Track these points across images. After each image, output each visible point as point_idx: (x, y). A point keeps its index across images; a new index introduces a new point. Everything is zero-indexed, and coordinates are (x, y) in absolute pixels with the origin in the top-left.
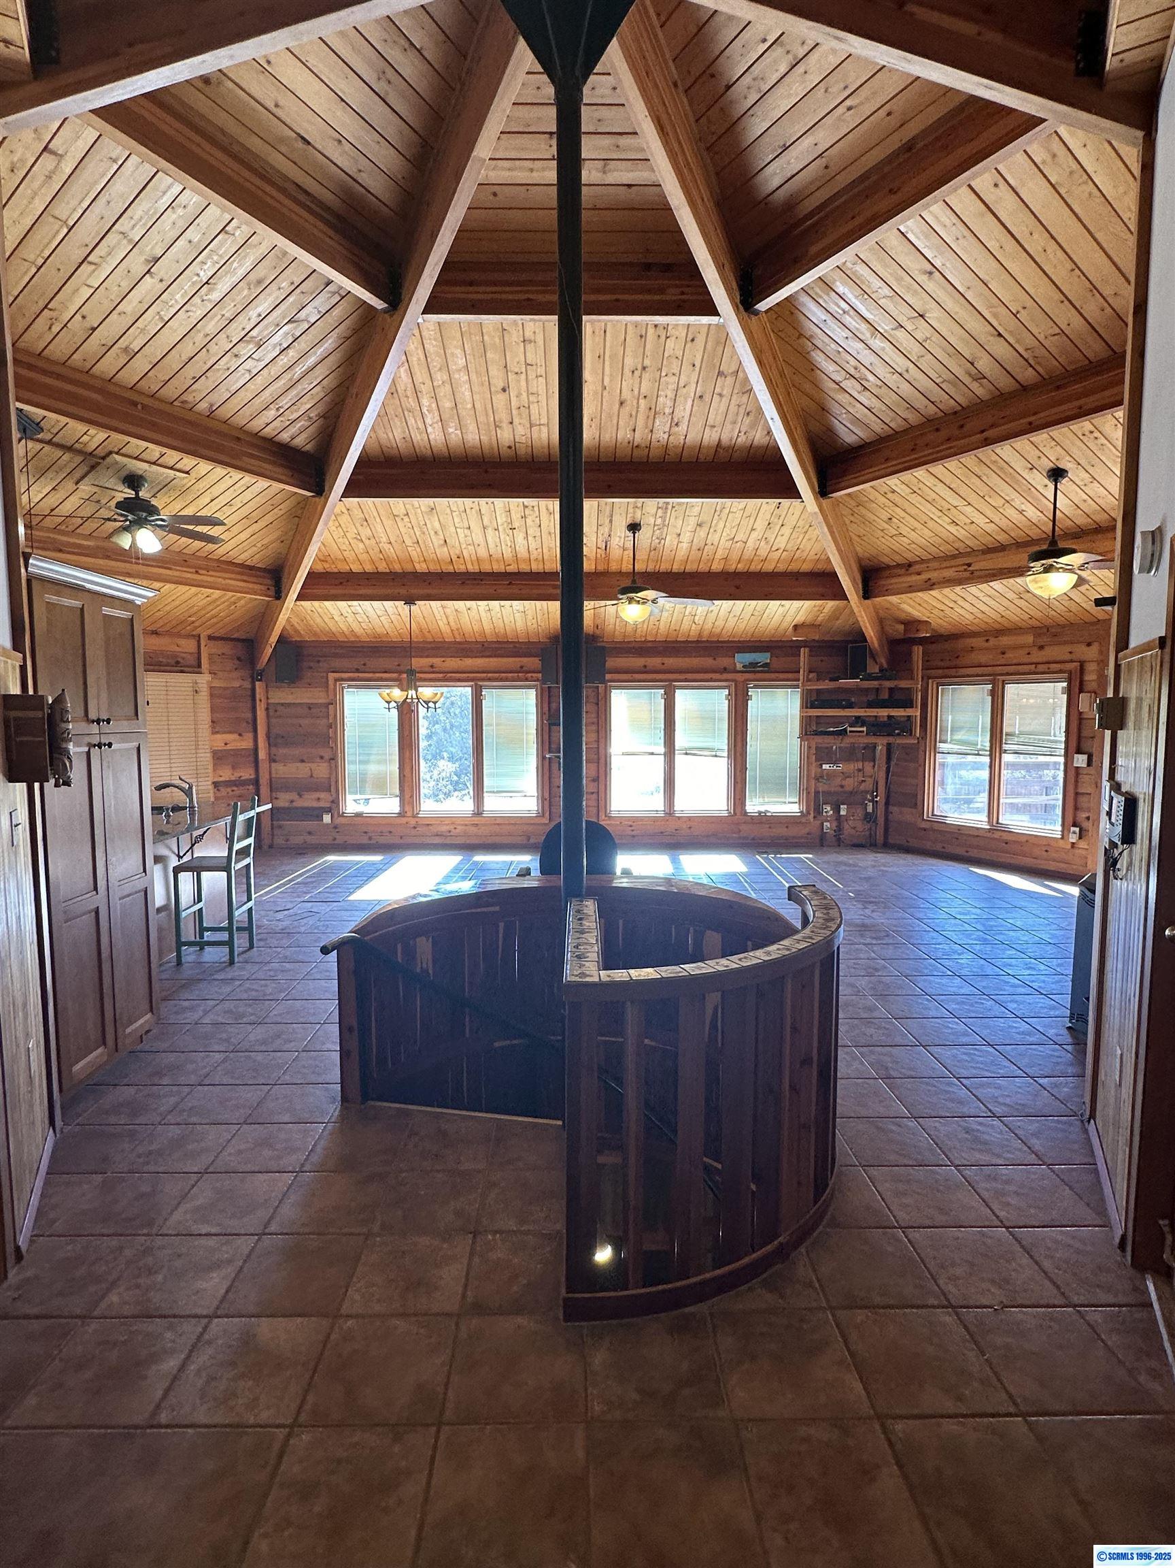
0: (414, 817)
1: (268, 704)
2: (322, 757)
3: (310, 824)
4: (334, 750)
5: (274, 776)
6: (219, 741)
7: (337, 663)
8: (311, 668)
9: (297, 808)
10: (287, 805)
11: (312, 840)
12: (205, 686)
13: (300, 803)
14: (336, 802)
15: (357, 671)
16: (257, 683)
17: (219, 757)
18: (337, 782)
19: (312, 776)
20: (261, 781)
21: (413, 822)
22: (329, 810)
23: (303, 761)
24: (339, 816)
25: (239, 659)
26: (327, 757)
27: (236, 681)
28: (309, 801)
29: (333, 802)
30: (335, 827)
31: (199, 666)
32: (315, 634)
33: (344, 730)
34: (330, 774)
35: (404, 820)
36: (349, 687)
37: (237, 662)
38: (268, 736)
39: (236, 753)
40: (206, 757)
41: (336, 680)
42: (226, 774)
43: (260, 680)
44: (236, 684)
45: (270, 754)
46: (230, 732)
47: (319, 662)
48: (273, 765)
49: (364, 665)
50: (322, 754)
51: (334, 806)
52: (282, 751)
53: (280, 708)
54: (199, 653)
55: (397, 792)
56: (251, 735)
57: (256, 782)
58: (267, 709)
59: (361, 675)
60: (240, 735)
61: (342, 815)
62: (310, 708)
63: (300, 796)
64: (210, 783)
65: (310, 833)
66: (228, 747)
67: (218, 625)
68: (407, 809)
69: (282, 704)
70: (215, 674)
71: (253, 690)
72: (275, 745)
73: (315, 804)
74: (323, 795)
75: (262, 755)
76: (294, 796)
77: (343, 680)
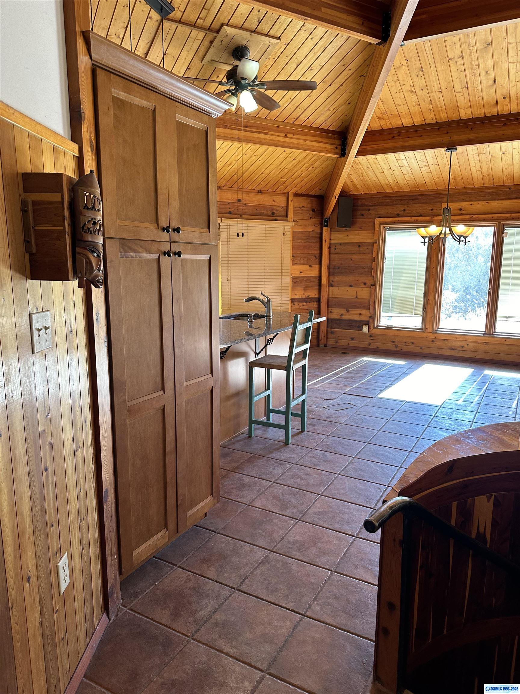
0: (433, 333)
1: (330, 243)
2: (365, 284)
3: (354, 332)
4: (374, 278)
5: (330, 296)
6: (297, 270)
7: (383, 210)
8: (363, 215)
9: (345, 320)
10: (338, 317)
11: (353, 343)
12: (290, 230)
13: (347, 317)
14: (372, 317)
15: (398, 216)
16: (324, 228)
17: (296, 281)
18: (374, 302)
19: (357, 297)
20: (322, 300)
21: (432, 336)
22: (367, 323)
23: (351, 286)
24: (374, 328)
25: (313, 210)
26: (369, 283)
27: (311, 227)
28: (353, 315)
29: (370, 317)
30: (371, 336)
31: (287, 216)
32: (368, 188)
33: (383, 263)
34: (370, 296)
35: (424, 335)
36: (391, 229)
37: (311, 212)
38: (329, 267)
39: (307, 279)
40: (288, 281)
41: (381, 224)
42: (300, 294)
43: (327, 226)
44: (311, 229)
45: (329, 281)
46: (303, 264)
47: (369, 210)
48: (331, 288)
49: (404, 210)
50: (365, 281)
51: (371, 320)
52: (337, 278)
53: (338, 247)
54: (287, 206)
55: (421, 312)
56: (317, 267)
57: (319, 300)
58: (330, 248)
59: (400, 219)
60: (310, 266)
61: (377, 327)
62: (359, 246)
63: (348, 311)
64: (289, 299)
65: (352, 339)
66: (302, 275)
67: (301, 184)
68: (428, 326)
69: (340, 244)
70: (297, 221)
71: (321, 233)
72: (333, 275)
73: (357, 318)
74: (363, 312)
75: (324, 281)
76: (342, 311)
77: (386, 223)
